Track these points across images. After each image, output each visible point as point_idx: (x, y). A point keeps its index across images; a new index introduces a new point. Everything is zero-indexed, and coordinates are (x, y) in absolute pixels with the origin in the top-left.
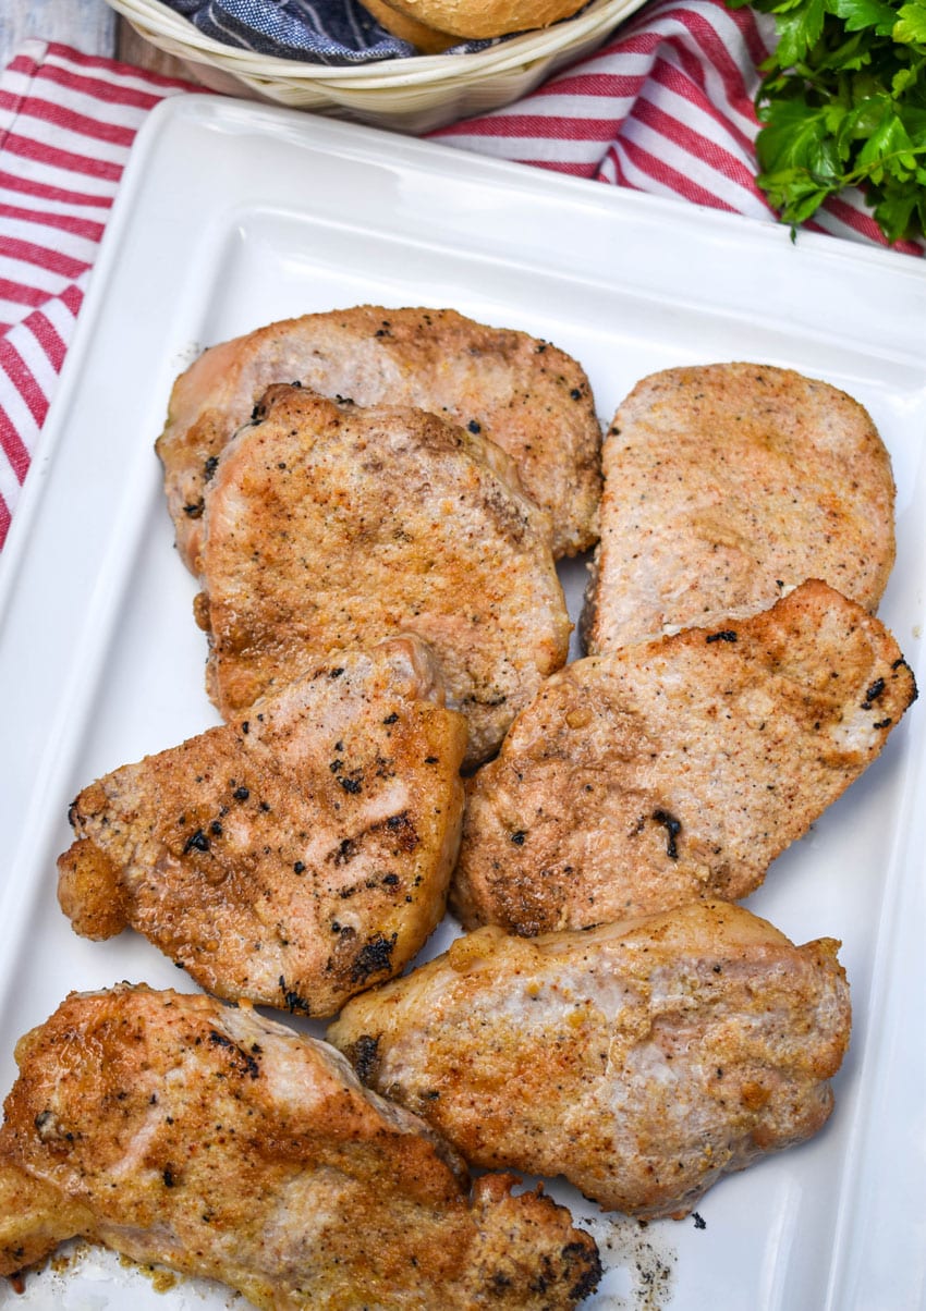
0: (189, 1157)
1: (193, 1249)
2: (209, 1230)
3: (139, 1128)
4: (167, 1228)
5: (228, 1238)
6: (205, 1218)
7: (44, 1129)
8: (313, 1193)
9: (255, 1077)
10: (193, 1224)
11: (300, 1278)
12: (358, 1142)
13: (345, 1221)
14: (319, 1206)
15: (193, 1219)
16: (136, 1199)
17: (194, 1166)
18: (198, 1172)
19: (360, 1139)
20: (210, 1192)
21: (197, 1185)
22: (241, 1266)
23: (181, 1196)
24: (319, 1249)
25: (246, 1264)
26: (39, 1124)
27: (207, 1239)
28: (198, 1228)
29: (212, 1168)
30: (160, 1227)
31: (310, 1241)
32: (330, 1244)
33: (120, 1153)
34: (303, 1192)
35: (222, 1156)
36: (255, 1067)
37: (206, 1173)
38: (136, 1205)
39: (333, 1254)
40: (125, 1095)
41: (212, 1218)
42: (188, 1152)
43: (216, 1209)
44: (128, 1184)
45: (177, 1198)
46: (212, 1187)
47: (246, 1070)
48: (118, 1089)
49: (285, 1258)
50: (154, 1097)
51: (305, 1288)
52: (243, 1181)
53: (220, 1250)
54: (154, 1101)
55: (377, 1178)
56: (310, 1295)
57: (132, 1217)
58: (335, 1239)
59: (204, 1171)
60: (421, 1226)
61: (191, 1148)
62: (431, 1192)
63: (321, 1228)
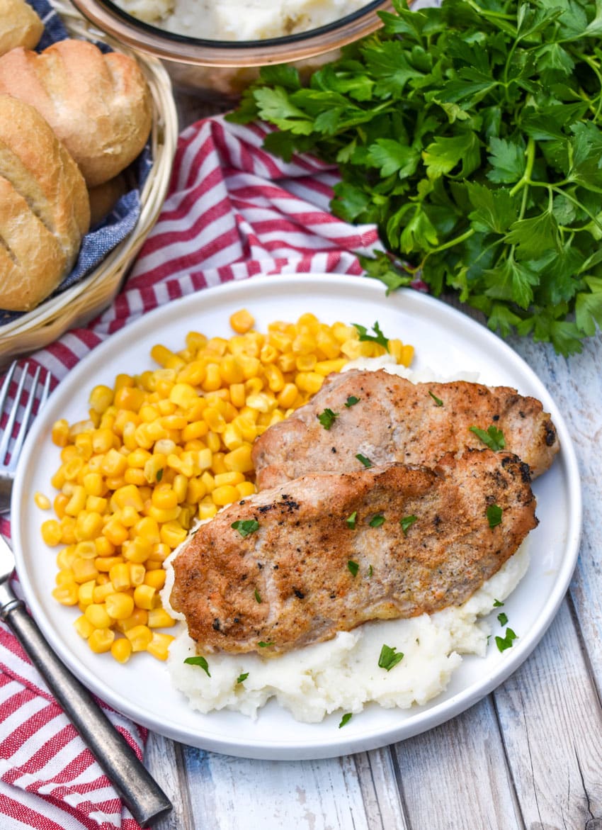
0: (300, 575)
1: (339, 617)
2: (339, 600)
3: (265, 586)
4: (318, 619)
5: (351, 596)
6: (332, 597)
7: (222, 627)
8: (370, 538)
9: (297, 508)
10: (329, 605)
11: (399, 585)
12: (370, 491)
13: (396, 537)
14: (378, 541)
15: (328, 603)
16: (293, 619)
17: (306, 578)
18: (309, 578)
19: (370, 489)
20: (324, 583)
21: (315, 585)
22: (368, 605)
23: (312, 598)
24: (396, 563)
25: (370, 602)
26: (217, 628)
27: (341, 606)
28: (333, 605)
29: (314, 570)
30: (315, 622)
31: (388, 562)
32: (399, 556)
33: (266, 605)
34: (366, 541)
35: (315, 560)
36: (293, 504)
37: (314, 576)
38: (295, 622)
39: (404, 559)
40: (245, 575)
41: (335, 594)
42: (297, 574)
43: (334, 588)
44: (283, 617)
45: (310, 601)
46: (323, 579)
47: (290, 509)
48: (239, 576)
49: (384, 582)
50: (259, 564)
51: (405, 588)
52: (334, 562)
53: (352, 605)
54: (260, 566)
55: (392, 502)
56: (410, 590)
57: (299, 629)
58: (399, 551)
59: (312, 576)
60: (432, 507)
61: (297, 570)
62: (422, 486)
63: (389, 551)
